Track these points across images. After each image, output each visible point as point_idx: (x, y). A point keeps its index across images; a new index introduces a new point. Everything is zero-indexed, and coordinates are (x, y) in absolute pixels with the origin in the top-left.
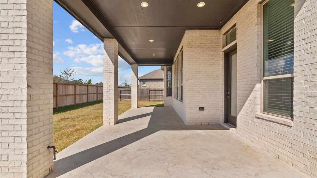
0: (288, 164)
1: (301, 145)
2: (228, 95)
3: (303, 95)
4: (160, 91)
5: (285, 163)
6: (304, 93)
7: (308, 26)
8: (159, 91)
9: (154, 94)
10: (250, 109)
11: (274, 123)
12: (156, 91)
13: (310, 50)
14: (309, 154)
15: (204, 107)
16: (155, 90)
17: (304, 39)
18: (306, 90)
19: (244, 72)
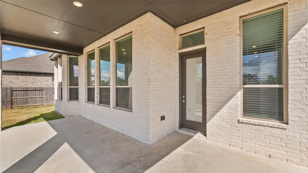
0: (283, 160)
1: (298, 144)
2: (183, 99)
3: (300, 104)
4: (37, 90)
5: (279, 160)
6: (300, 102)
7: (304, 49)
8: (35, 90)
9: (22, 96)
10: (229, 114)
11: (264, 127)
12: (28, 90)
13: (305, 69)
14: (306, 150)
15: (164, 116)
16: (26, 90)
17: (300, 59)
18: (302, 99)
19: (218, 79)
